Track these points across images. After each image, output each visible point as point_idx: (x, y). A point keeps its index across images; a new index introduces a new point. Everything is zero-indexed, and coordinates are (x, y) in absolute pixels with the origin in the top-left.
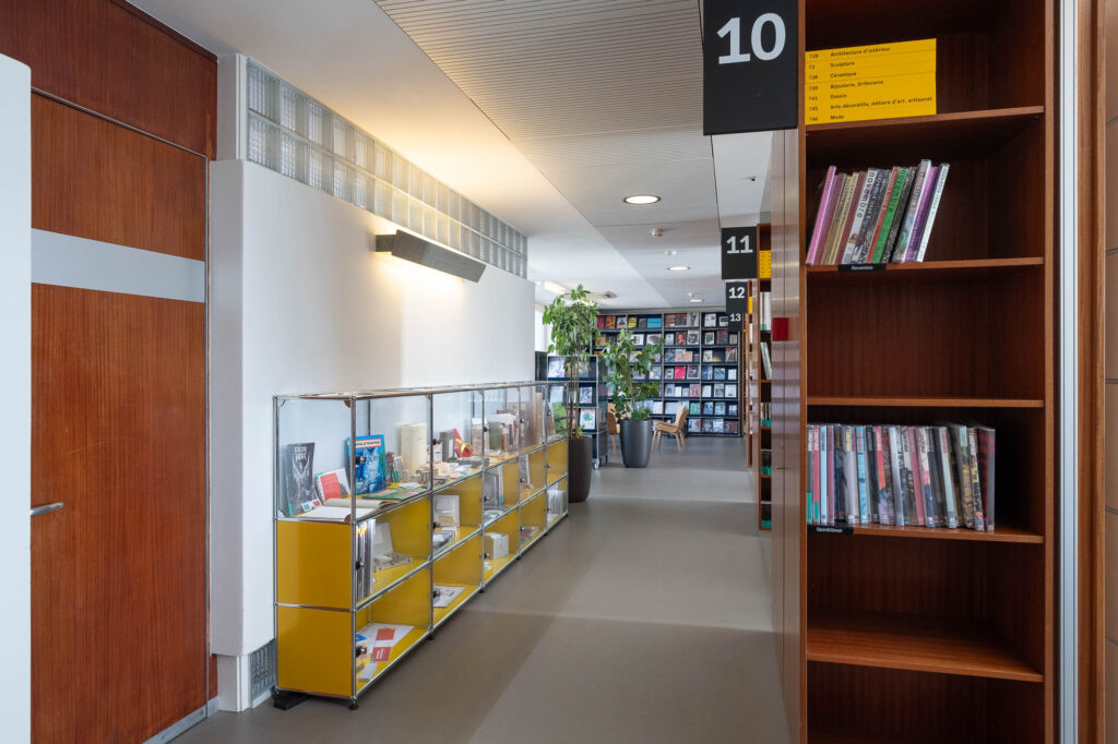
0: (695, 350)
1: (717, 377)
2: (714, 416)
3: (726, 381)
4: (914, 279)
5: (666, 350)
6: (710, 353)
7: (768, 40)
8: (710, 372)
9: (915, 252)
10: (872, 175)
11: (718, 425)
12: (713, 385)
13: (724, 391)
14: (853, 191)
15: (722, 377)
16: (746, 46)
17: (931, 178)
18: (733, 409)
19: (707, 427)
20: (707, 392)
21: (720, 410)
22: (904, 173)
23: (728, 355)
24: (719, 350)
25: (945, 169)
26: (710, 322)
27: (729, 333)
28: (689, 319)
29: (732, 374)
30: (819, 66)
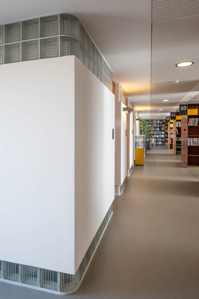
0: (155, 128)
1: (160, 133)
2: (159, 141)
3: (162, 134)
4: (196, 126)
5: (149, 128)
6: (158, 128)
7: (185, 108)
8: (158, 132)
9: (196, 125)
10: (193, 119)
11: (160, 143)
12: (159, 135)
13: (161, 136)
14: (192, 120)
15: (161, 133)
16: (183, 109)
17: (197, 119)
18: (163, 139)
19: (158, 143)
20: (158, 136)
21: (160, 140)
22: (195, 119)
23: (162, 129)
24: (160, 128)
25: (198, 119)
26: (158, 122)
27: (162, 124)
28: (154, 121)
29: (163, 133)
30: (189, 110)
